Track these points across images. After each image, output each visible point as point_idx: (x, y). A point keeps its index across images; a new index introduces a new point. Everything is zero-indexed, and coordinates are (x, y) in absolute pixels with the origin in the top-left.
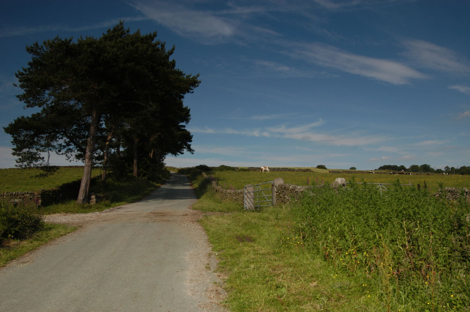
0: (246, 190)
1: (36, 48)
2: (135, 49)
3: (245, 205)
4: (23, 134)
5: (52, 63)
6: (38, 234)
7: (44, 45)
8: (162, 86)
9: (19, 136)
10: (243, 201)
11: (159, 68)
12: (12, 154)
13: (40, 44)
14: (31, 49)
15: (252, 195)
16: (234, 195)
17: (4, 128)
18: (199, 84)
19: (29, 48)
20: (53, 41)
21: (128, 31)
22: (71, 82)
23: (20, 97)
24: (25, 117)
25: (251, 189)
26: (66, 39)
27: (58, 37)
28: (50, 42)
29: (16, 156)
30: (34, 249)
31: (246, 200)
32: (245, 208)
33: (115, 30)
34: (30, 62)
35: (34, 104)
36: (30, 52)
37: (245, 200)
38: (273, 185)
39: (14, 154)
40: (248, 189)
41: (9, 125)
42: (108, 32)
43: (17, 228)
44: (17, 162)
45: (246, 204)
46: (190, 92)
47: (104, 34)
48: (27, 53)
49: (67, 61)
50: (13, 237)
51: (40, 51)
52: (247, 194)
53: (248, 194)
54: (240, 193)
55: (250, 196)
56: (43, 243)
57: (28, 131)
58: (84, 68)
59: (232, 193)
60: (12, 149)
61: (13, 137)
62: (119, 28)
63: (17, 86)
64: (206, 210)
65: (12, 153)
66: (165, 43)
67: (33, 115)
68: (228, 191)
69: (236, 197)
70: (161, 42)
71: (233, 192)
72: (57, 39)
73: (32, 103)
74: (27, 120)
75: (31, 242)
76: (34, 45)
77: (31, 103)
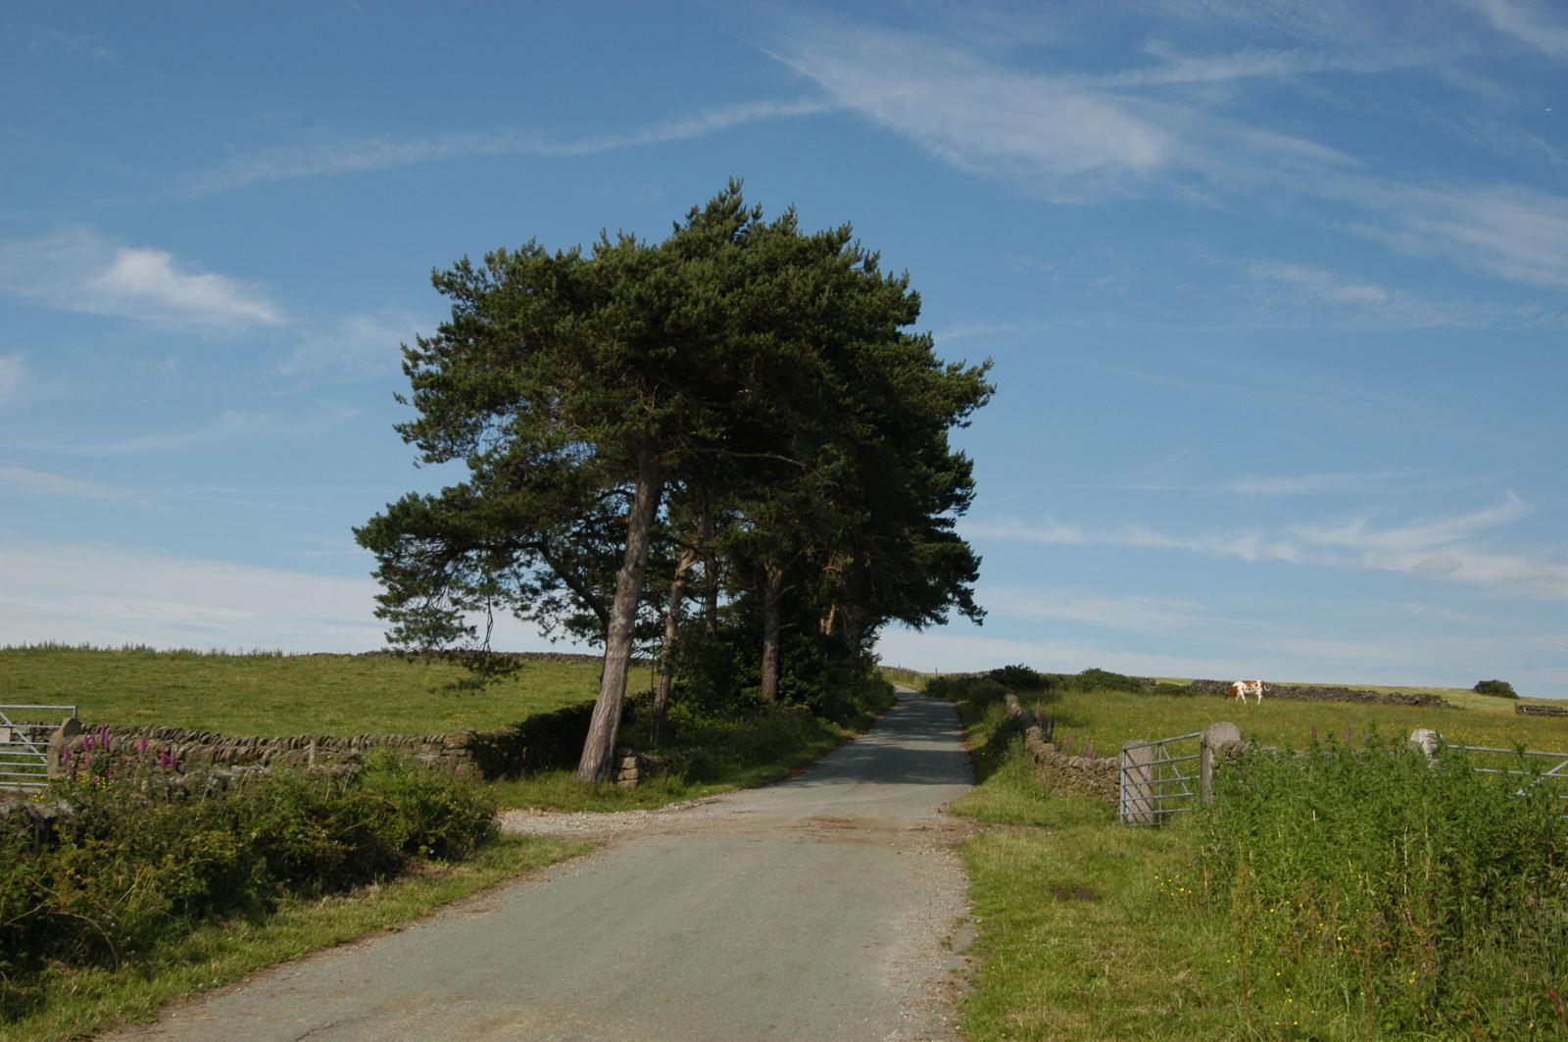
0: (1127, 758)
1: (462, 277)
2: (776, 288)
3: (1122, 805)
4: (412, 549)
5: (515, 327)
6: (490, 853)
7: (486, 266)
8: (862, 405)
9: (398, 556)
10: (1117, 794)
11: (855, 343)
12: (375, 613)
13: (477, 264)
14: (446, 280)
15: (1144, 773)
16: (1092, 773)
17: (356, 531)
18: (988, 397)
19: (440, 274)
20: (518, 256)
21: (757, 212)
22: (574, 393)
23: (406, 432)
24: (422, 496)
25: (1142, 755)
26: (560, 252)
27: (534, 242)
28: (508, 255)
29: (386, 621)
30: (488, 888)
31: (1126, 790)
32: (1122, 818)
33: (713, 209)
34: (445, 324)
35: (449, 452)
36: (443, 288)
37: (1122, 790)
38: (1204, 745)
39: (380, 614)
40: (1132, 756)
41: (372, 521)
42: (690, 217)
43: (444, 829)
44: (390, 640)
45: (1125, 806)
46: (959, 422)
47: (677, 227)
48: (435, 292)
49: (565, 324)
50: (432, 852)
51: (476, 289)
52: (1128, 771)
53: (1133, 773)
54: (1109, 769)
55: (1140, 780)
56: (510, 875)
57: (428, 540)
58: (615, 348)
59: (1084, 768)
60: (375, 597)
61: (379, 559)
62: (726, 203)
63: (406, 403)
64: (992, 819)
65: (377, 610)
66: (877, 257)
67: (446, 491)
68: (1074, 760)
69: (1098, 781)
70: (865, 253)
71: (1089, 764)
72: (531, 248)
73: (441, 450)
74: (428, 507)
75: (479, 871)
76: (458, 268)
77: (437, 450)
